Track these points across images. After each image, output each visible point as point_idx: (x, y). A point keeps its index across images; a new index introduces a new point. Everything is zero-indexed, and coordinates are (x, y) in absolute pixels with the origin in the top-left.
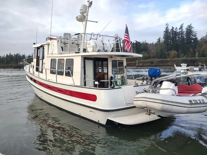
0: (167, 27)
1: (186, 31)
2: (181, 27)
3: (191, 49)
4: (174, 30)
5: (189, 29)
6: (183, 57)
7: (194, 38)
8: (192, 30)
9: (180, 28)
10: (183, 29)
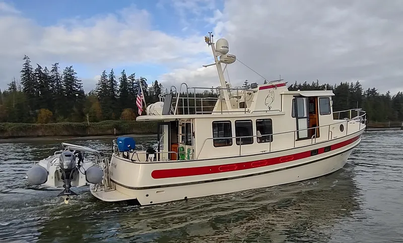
0: (26, 64)
1: (63, 76)
2: (55, 69)
3: (75, 109)
4: (43, 72)
5: (68, 75)
6: (63, 120)
7: (79, 90)
8: (73, 77)
9: (53, 70)
10: (58, 72)
